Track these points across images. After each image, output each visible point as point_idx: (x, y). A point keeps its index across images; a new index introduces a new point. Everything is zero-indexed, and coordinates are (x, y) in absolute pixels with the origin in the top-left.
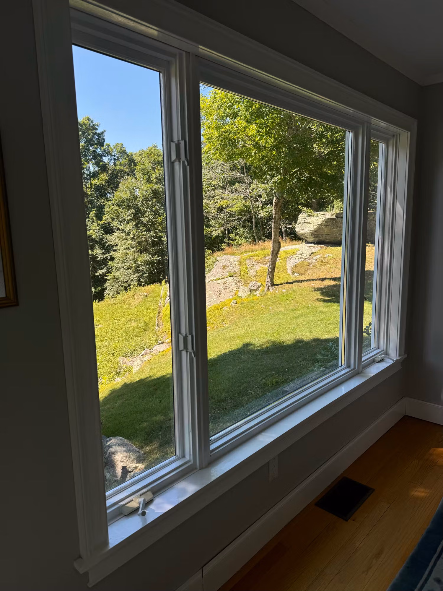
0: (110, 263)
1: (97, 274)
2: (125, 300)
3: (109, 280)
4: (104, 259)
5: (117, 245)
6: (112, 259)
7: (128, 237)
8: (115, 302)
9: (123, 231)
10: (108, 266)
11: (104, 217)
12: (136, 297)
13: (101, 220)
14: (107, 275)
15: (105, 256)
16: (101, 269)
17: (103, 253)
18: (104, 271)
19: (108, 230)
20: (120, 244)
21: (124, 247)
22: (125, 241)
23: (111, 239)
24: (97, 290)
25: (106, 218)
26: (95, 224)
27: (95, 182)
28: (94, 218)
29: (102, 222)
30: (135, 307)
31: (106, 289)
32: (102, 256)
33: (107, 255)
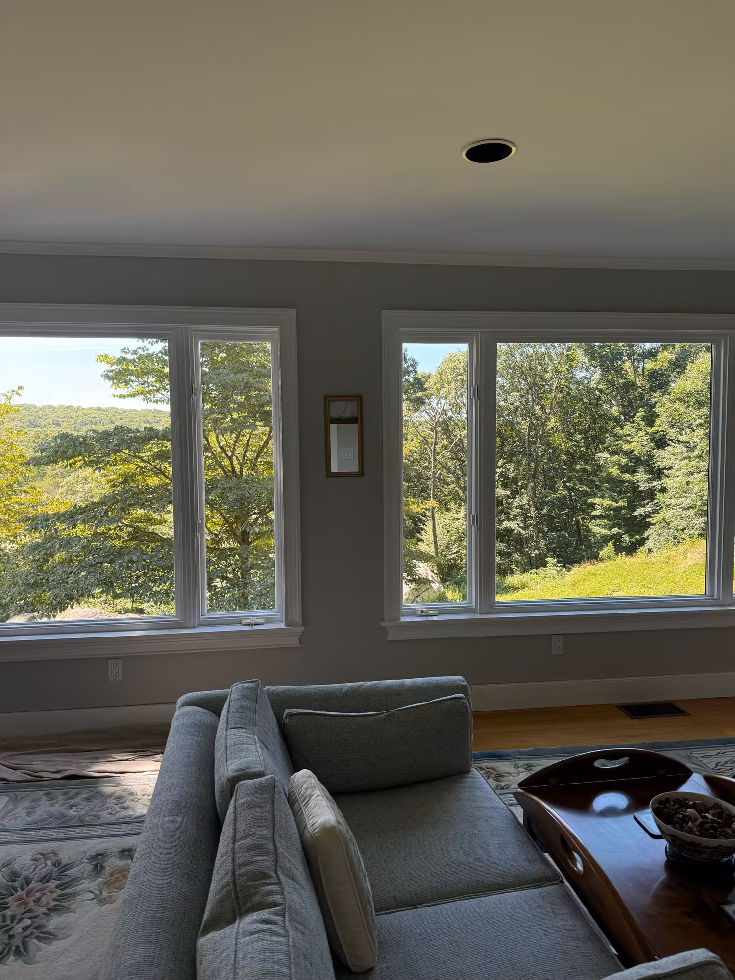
0: (659, 496)
1: (636, 513)
2: (669, 558)
3: (654, 525)
4: (650, 489)
5: (670, 468)
6: (664, 490)
7: (692, 454)
8: (653, 560)
9: (686, 444)
10: (656, 501)
11: (658, 422)
12: (689, 555)
13: (652, 426)
14: (652, 515)
15: (651, 485)
16: (644, 506)
17: (649, 480)
18: (648, 508)
19: (661, 443)
20: (676, 467)
21: (684, 471)
22: (687, 461)
23: (663, 458)
24: (633, 540)
25: (661, 424)
26: (641, 433)
27: (649, 365)
28: (641, 423)
29: (654, 429)
30: (684, 572)
31: (647, 539)
32: (648, 485)
33: (655, 483)
